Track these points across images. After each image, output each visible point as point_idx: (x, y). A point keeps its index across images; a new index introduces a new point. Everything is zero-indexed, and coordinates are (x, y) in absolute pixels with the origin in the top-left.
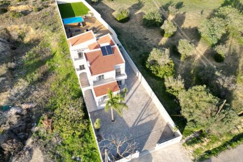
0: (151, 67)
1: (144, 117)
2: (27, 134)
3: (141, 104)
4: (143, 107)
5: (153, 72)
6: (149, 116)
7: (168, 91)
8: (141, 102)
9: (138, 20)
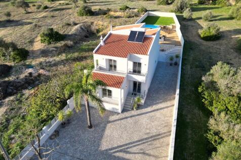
0: (206, 93)
1: (134, 150)
2: (15, 91)
3: (148, 131)
4: (146, 136)
5: (203, 100)
6: (144, 153)
7: (209, 136)
8: (149, 129)
9: (232, 43)
